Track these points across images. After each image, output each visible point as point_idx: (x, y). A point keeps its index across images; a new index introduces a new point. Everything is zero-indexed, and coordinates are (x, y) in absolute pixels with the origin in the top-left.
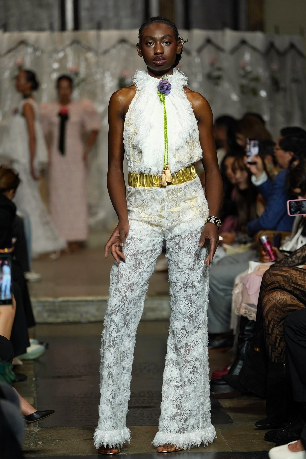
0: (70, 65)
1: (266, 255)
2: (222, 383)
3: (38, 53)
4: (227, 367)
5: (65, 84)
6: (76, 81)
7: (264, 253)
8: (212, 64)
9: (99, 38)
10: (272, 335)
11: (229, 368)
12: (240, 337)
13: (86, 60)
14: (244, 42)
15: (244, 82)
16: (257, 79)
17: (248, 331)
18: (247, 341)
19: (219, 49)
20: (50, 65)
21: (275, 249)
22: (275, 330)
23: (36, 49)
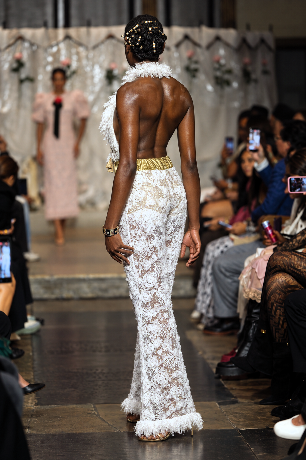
0: (63, 58)
1: (268, 239)
2: (230, 365)
3: (34, 48)
4: (235, 349)
5: (59, 76)
6: (68, 73)
7: (266, 237)
8: (190, 58)
9: (88, 34)
10: (275, 317)
11: (237, 351)
12: (248, 319)
13: (78, 53)
14: (218, 38)
15: (218, 74)
16: (229, 72)
17: (256, 313)
18: (254, 323)
19: (196, 44)
20: (45, 59)
21: (276, 232)
22: (278, 312)
23: (32, 44)
